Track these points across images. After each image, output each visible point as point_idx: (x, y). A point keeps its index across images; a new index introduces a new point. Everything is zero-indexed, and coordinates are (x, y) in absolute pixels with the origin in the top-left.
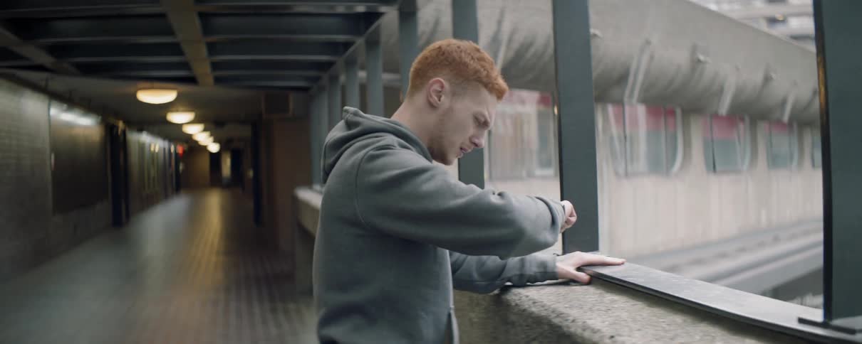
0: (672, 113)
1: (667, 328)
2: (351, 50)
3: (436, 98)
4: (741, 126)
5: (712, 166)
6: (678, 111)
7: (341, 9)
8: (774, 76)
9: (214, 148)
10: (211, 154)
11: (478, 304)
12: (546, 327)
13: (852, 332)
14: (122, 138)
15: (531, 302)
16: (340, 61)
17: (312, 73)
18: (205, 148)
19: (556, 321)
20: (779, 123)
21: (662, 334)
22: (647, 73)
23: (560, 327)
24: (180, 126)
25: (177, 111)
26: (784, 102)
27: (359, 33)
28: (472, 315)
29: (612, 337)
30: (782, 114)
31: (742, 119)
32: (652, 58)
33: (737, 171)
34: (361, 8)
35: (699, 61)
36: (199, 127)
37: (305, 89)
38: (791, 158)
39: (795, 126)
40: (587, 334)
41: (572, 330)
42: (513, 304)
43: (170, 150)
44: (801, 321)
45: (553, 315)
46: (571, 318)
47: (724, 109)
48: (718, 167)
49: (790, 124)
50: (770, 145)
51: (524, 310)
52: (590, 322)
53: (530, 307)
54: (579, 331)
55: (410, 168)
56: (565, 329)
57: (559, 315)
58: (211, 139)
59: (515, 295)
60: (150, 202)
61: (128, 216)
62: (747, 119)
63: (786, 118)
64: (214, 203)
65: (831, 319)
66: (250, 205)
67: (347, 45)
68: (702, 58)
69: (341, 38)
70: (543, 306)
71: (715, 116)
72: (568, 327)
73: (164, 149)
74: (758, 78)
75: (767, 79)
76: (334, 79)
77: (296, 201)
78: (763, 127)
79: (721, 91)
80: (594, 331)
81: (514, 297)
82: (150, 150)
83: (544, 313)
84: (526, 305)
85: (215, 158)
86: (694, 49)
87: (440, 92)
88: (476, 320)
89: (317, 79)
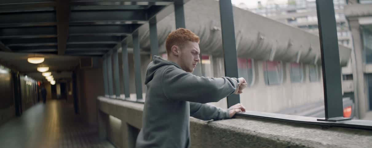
0: (250, 61)
1: (273, 127)
2: (125, 39)
3: (176, 53)
4: (279, 65)
5: (267, 83)
6: (253, 60)
7: (118, 23)
8: (292, 43)
9: (53, 83)
10: (52, 85)
11: (197, 129)
12: (228, 132)
13: (335, 121)
14: (18, 79)
15: (221, 125)
16: (119, 44)
17: (106, 49)
18: (49, 82)
19: (232, 129)
20: (295, 63)
21: (272, 129)
22: (240, 44)
23: (234, 131)
24: (42, 73)
25: (42, 67)
26: (297, 54)
27: (129, 32)
28: (195, 134)
29: (254, 131)
30: (297, 59)
31: (279, 62)
32: (241, 38)
33: (277, 84)
34: (129, 22)
35: (261, 39)
36: (49, 74)
37: (101, 56)
38: (301, 79)
39: (302, 64)
40: (245, 132)
41: (239, 131)
42: (213, 127)
43: (35, 84)
44: (318, 120)
45: (231, 128)
46: (238, 128)
47: (272, 58)
48: (270, 83)
49: (300, 63)
50: (291, 73)
51: (219, 128)
52: (245, 128)
53: (221, 126)
54: (242, 131)
55: (181, 74)
56: (236, 132)
57: (233, 127)
58: (53, 79)
59: (214, 124)
60: (29, 106)
61: (22, 112)
62: (281, 62)
63: (298, 61)
64: (54, 106)
65: (328, 118)
66: (72, 106)
67: (123, 37)
68: (262, 37)
69: (119, 34)
70: (226, 126)
71: (268, 61)
72: (237, 130)
73: (33, 83)
74: (286, 44)
75: (290, 45)
76: (115, 51)
77: (98, 102)
78: (288, 66)
79: (271, 50)
80: (247, 130)
81: (213, 124)
82: (28, 84)
83: (227, 128)
84: (220, 126)
85: (54, 87)
86: (259, 34)
87: (176, 50)
88: (196, 135)
89: (107, 51)
